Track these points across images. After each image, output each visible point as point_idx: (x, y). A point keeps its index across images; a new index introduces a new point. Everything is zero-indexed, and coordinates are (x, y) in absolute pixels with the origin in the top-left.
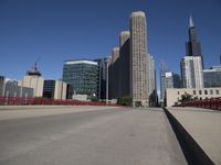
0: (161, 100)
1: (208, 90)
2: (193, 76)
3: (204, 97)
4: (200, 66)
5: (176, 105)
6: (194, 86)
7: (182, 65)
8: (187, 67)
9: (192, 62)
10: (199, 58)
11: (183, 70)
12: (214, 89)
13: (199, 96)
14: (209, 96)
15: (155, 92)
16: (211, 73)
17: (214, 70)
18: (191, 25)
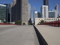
0: (33, 22)
1: (50, 18)
2: (45, 13)
3: (48, 21)
5: (38, 24)
6: (45, 17)
7: (41, 9)
10: (47, 6)
11: (41, 11)
12: (52, 18)
13: (47, 21)
14: (50, 21)
15: (31, 19)
16: (51, 12)
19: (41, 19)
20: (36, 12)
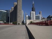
0: (25, 23)
1: (36, 20)
2: (33, 17)
3: (35, 22)
4: (35, 14)
5: (29, 24)
6: (33, 19)
7: (31, 14)
8: (32, 14)
9: (33, 13)
10: (35, 12)
11: (31, 15)
12: (38, 20)
17: (38, 15)
18: (33, 3)
19: (30, 20)
20: (27, 16)
